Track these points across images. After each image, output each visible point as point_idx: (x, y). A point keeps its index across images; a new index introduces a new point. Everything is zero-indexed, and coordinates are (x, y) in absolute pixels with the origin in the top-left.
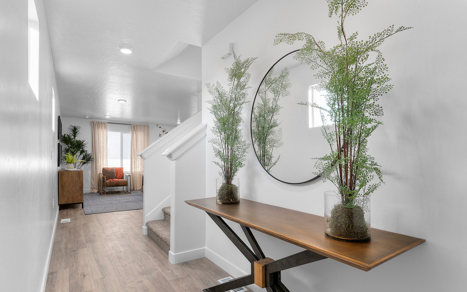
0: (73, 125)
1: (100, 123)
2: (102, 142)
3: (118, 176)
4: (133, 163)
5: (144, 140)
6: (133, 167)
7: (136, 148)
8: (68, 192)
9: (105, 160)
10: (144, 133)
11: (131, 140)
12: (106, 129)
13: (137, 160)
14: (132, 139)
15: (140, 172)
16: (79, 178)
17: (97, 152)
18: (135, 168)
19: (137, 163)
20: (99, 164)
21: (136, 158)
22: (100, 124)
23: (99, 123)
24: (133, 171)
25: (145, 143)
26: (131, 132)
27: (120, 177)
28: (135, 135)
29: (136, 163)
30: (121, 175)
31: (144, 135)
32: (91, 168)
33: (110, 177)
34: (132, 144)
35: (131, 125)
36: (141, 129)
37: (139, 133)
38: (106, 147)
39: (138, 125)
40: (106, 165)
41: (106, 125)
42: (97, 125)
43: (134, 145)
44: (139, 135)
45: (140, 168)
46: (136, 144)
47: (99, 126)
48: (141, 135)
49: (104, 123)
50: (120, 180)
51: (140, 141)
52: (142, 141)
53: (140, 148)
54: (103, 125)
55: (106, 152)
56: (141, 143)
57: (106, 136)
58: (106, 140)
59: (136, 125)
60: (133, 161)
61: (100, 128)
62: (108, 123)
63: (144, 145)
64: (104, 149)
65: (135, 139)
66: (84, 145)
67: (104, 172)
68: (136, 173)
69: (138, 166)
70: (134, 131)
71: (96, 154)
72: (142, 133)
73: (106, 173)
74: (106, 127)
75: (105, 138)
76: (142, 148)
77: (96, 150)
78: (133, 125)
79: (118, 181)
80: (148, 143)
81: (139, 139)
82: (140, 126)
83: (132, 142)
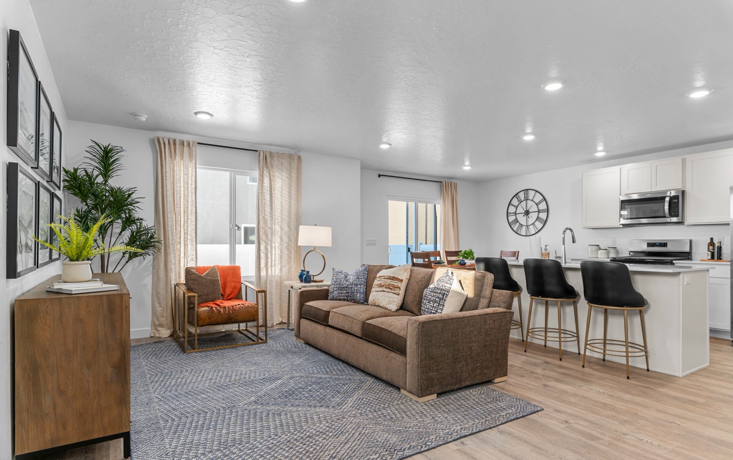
1: (177, 143)
2: (182, 196)
3: (228, 291)
4: (262, 255)
5: (289, 192)
6: (263, 265)
7: (270, 214)
9: (192, 245)
10: (290, 176)
11: (258, 193)
12: (194, 162)
14: (260, 191)
17: (170, 223)
18: (266, 266)
20: (174, 258)
21: (271, 241)
22: (177, 146)
23: (175, 144)
24: (263, 273)
25: (293, 202)
26: (256, 174)
27: (231, 294)
28: (268, 179)
30: (235, 287)
31: (290, 179)
32: (153, 268)
33: (208, 295)
34: (260, 203)
35: (257, 151)
36: (282, 165)
37: (277, 174)
38: (192, 209)
39: (276, 152)
40: (193, 259)
41: (194, 150)
42: (170, 148)
43: (266, 206)
44: (278, 180)
45: (280, 266)
46: (269, 204)
47: (175, 151)
48: (281, 179)
49: (189, 145)
50: (239, 305)
51: (280, 197)
52: (285, 197)
53: (280, 215)
54: (186, 149)
55: (194, 223)
56: (281, 202)
57: (194, 180)
58: (194, 190)
59: (271, 154)
60: (262, 247)
61: (177, 156)
62: (198, 143)
63: (290, 207)
64: (188, 217)
65: (269, 189)
66: (134, 203)
67: (192, 280)
68: (271, 281)
69: (275, 261)
70: (265, 168)
71: (167, 230)
72: (285, 174)
73: (196, 283)
74: (194, 156)
75: (192, 184)
76: (286, 213)
77: (166, 218)
78: (262, 152)
79: (233, 308)
80: (298, 201)
81: (276, 192)
82: (280, 155)
83: (260, 198)
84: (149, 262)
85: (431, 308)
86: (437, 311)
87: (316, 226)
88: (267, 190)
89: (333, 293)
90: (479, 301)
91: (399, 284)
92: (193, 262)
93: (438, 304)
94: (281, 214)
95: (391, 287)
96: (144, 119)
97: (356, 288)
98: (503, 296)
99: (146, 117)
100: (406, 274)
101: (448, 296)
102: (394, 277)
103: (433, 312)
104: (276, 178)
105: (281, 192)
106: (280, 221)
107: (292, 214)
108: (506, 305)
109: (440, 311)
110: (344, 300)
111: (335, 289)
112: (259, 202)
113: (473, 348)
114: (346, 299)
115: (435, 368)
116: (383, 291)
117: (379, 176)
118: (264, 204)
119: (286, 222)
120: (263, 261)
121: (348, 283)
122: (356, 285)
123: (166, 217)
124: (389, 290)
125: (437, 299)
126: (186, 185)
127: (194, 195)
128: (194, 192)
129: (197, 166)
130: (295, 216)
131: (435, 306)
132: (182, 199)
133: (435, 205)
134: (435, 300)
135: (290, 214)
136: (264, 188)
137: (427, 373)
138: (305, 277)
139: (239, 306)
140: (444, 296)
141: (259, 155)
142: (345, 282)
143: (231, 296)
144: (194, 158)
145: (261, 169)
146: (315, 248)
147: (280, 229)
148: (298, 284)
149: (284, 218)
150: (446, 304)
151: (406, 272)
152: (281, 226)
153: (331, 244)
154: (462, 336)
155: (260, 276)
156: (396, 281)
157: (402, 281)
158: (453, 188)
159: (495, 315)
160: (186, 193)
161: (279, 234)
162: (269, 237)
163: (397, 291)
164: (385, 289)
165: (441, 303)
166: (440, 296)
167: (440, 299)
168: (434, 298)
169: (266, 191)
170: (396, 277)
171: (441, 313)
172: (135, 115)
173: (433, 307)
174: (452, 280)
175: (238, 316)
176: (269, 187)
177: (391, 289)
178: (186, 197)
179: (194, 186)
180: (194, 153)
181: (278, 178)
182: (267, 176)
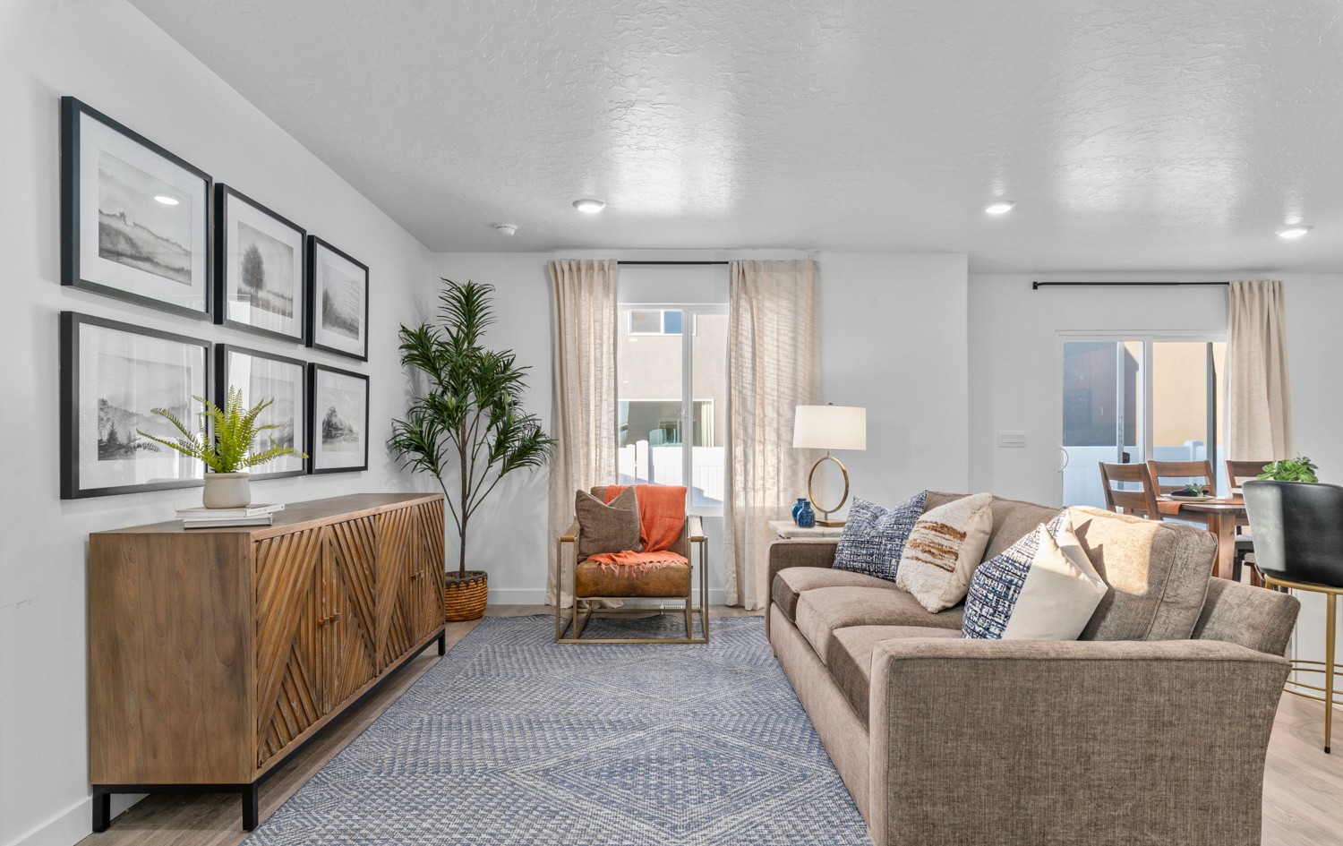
0: (462, 281)
1: (583, 267)
2: (592, 359)
3: (656, 534)
4: (739, 467)
5: (794, 339)
6: (739, 486)
7: (754, 385)
8: (151, 694)
9: (609, 448)
10: (796, 304)
11: (730, 344)
12: (612, 297)
13: (758, 448)
14: (734, 341)
15: (772, 510)
16: (224, 591)
17: (571, 409)
18: (745, 488)
19: (759, 461)
20: (578, 470)
21: (754, 440)
22: (583, 272)
23: (579, 270)
24: (740, 503)
25: (801, 359)
26: (727, 306)
27: (661, 540)
28: (749, 316)
29: (750, 466)
30: (670, 528)
31: (796, 313)
32: (550, 488)
33: (607, 539)
34: (733, 365)
35: (727, 263)
36: (778, 285)
37: (767, 304)
38: (609, 383)
39: (765, 262)
40: (610, 472)
41: (612, 277)
42: (571, 278)
43: (744, 370)
44: (770, 315)
45: (776, 490)
46: (750, 366)
47: (580, 282)
48: (778, 314)
49: (602, 268)
50: (651, 562)
51: (775, 349)
52: (784, 349)
53: (776, 387)
54: (597, 277)
55: (613, 408)
56: (778, 361)
57: (612, 330)
58: (612, 348)
59: (754, 265)
60: (739, 451)
61: (583, 290)
62: (619, 263)
63: (795, 369)
64: (601, 397)
65: (750, 335)
66: (517, 377)
67: (584, 510)
68: (752, 519)
69: (764, 478)
70: (743, 296)
71: (567, 422)
72: (784, 303)
73: (590, 517)
74: (612, 287)
75: (609, 338)
76: (786, 383)
77: (566, 401)
78: (735, 264)
79: (638, 568)
80: (813, 356)
81: (767, 339)
82: (771, 266)
83: (733, 354)
84: (544, 477)
85: (975, 619)
86: (988, 629)
87: (832, 407)
88: (747, 338)
89: (842, 553)
90: (1151, 614)
91: (954, 544)
92: (611, 478)
93: (991, 611)
94: (778, 385)
95: (933, 550)
96: (512, 232)
97: (889, 546)
98: (1251, 605)
99: (516, 227)
100: (977, 518)
101: (1022, 591)
102: (943, 526)
103: (978, 629)
104: (766, 311)
105: (777, 340)
106: (775, 399)
107: (799, 384)
108: (1257, 636)
109: (997, 632)
110: (863, 571)
111: (846, 544)
112: (730, 362)
113: (1095, 758)
114: (865, 570)
115: (938, 795)
116: (917, 559)
117: (1036, 286)
118: (742, 366)
119: (787, 401)
120: (739, 479)
121: (873, 533)
122: (891, 538)
123: (566, 398)
124: (930, 558)
125: (991, 596)
126: (598, 341)
127: (612, 356)
128: (612, 351)
129: (619, 304)
130: (807, 388)
131: (984, 613)
132: (592, 365)
133: (1210, 346)
134: (986, 597)
135: (795, 383)
136: (741, 334)
137: (912, 805)
138: (803, 515)
139: (650, 565)
140: (1009, 588)
141: (731, 271)
142: (868, 530)
143: (663, 544)
144: (612, 291)
145: (735, 297)
146: (828, 452)
147: (775, 415)
148: (787, 526)
149: (784, 393)
150: (1016, 611)
151: (979, 513)
152: (778, 408)
153: (865, 444)
154: (1047, 714)
155: (732, 507)
156: (947, 537)
157: (963, 536)
158: (1269, 297)
159: (1196, 665)
160: (598, 354)
161: (775, 425)
162: (750, 430)
163: (948, 561)
164: (921, 556)
165: (1001, 609)
166: (1000, 588)
167: (999, 596)
168: (985, 592)
169: (744, 341)
170: (949, 525)
171: (999, 636)
172: (496, 227)
173: (980, 616)
174: (1034, 545)
175: (647, 584)
176: (750, 331)
177: (933, 554)
178: (598, 361)
179: (612, 341)
180: (612, 281)
181: (771, 311)
182: (746, 310)
